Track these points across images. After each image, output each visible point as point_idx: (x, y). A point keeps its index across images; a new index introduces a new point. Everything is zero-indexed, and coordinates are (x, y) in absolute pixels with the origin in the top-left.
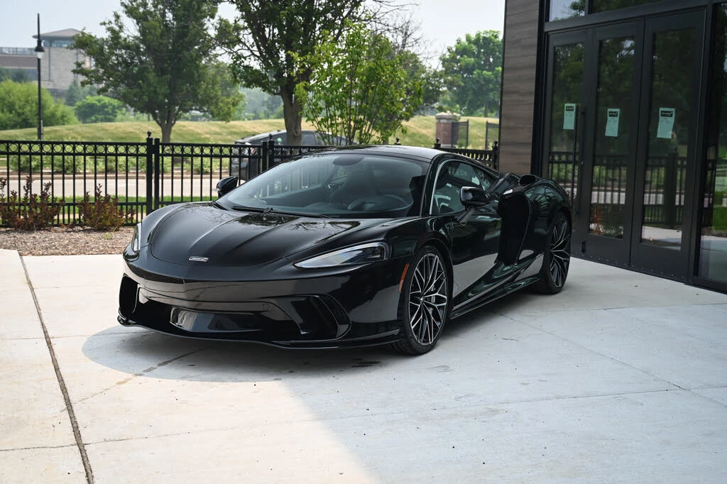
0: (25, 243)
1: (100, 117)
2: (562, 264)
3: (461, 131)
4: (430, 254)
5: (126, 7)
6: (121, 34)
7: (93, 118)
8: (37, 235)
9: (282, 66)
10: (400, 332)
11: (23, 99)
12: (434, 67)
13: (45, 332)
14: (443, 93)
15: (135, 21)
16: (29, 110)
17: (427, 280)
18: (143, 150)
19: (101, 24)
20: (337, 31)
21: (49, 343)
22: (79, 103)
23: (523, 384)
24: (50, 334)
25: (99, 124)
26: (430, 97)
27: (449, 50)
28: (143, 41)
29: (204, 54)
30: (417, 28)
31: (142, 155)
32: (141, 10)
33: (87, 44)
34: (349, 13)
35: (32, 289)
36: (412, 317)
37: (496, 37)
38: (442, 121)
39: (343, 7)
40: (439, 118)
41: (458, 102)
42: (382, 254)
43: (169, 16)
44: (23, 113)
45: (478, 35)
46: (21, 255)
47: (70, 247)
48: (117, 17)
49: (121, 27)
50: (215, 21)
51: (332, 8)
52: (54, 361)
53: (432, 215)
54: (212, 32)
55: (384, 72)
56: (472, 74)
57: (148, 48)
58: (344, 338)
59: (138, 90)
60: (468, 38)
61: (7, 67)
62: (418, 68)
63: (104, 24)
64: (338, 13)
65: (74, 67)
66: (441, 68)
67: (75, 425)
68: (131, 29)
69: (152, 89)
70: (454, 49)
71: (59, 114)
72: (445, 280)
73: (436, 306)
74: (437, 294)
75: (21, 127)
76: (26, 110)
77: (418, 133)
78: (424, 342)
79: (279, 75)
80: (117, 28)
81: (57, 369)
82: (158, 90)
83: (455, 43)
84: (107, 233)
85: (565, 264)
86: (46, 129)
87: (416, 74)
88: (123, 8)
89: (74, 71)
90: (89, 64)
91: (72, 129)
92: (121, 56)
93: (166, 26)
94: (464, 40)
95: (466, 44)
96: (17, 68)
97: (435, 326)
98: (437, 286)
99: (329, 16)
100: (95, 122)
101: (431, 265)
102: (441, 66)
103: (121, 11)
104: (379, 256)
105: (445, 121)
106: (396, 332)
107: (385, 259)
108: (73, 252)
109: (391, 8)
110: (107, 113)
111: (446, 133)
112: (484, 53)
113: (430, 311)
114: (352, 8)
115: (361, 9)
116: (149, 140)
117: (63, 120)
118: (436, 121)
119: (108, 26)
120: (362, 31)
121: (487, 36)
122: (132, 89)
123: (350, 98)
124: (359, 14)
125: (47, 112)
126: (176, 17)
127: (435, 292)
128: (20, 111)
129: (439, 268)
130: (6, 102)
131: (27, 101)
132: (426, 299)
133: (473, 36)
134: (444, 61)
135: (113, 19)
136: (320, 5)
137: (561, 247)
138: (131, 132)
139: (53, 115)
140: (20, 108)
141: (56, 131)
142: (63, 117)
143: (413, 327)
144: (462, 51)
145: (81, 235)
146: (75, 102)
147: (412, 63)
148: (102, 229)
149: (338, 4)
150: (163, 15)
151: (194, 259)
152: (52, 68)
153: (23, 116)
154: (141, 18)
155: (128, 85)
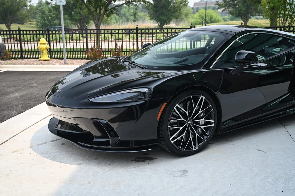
42: (145, 96)
65: (216, 3)
69: (240, 9)
73: (202, 127)
74: (203, 119)
82: (242, 9)
104: (143, 97)
107: (146, 99)
130: (201, 16)
139: (215, 20)
143: (173, 142)
151: (57, 91)
155: (233, 8)
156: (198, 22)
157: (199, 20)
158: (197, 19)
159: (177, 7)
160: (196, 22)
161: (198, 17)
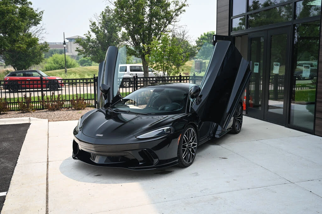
0: (51, 116)
1: (87, 64)
2: (240, 123)
3: (203, 65)
4: (190, 128)
5: (92, 29)
6: (91, 38)
7: (85, 64)
8: (56, 112)
9: (141, 48)
10: (179, 160)
11: (61, 59)
12: (193, 45)
13: (48, 159)
14: (197, 53)
15: (95, 34)
16: (63, 63)
17: (188, 139)
18: (92, 81)
19: (84, 35)
20: (159, 36)
21: (48, 165)
22: (80, 60)
23: (227, 182)
24: (49, 160)
25: (85, 67)
26: (192, 55)
27: (198, 38)
28: (97, 40)
29: (117, 43)
30: (187, 32)
31: (92, 82)
32: (97, 30)
33: (79, 42)
34: (163, 29)
35: (48, 137)
36: (183, 153)
37: (214, 33)
38: (197, 62)
39: (161, 27)
40: (196, 61)
41: (202, 55)
42: (171, 131)
43: (106, 31)
44: (61, 64)
45: (208, 33)
46: (49, 121)
47: (66, 117)
48: (89, 32)
49: (90, 36)
50: (121, 32)
51: (157, 28)
52: (47, 174)
53: (190, 113)
54: (120, 36)
55: (175, 50)
56: (206, 46)
57: (99, 42)
58: (156, 165)
59: (96, 56)
60: (205, 34)
61: (57, 49)
62: (188, 45)
63: (85, 35)
64: (159, 30)
65: (76, 49)
66: (196, 45)
67: (47, 210)
68: (94, 36)
69: (101, 55)
70: (200, 38)
71: (72, 64)
72: (196, 137)
73: (193, 147)
74: (193, 143)
75: (61, 69)
76: (62, 63)
77: (189, 66)
78: (188, 162)
79: (140, 51)
80: (89, 36)
81: (47, 178)
83: (200, 36)
84: (80, 111)
85: (241, 122)
86: (68, 69)
87: (188, 47)
88: (91, 30)
89: (76, 51)
90: (81, 48)
91: (77, 69)
92: (91, 45)
93: (105, 35)
94: (203, 35)
95: (204, 36)
96: (60, 49)
97: (192, 155)
98: (193, 140)
99: (157, 31)
100: (85, 66)
101: (190, 132)
102: (196, 43)
103: (90, 30)
104: (169, 132)
105: (198, 62)
106: (177, 160)
107: (172, 133)
108: (67, 119)
109: (177, 27)
110: (89, 62)
111: (198, 66)
112: (210, 39)
113: (190, 150)
114: (164, 28)
115: (167, 28)
116: (94, 77)
117: (73, 66)
118: (195, 62)
119: (86, 35)
120: (167, 36)
121: (211, 33)
122: (95, 56)
123: (164, 59)
124: (167, 29)
125: (69, 64)
126: (108, 32)
127: (192, 142)
128: (60, 63)
129: (194, 133)
130: (56, 61)
131: (62, 60)
132: (189, 145)
133: (206, 34)
134: (197, 42)
135: (88, 33)
136: (153, 27)
137: (239, 116)
138: (95, 69)
139: (71, 64)
140: (60, 62)
141: (71, 70)
142: (74, 65)
143: (183, 158)
144: (203, 38)
145: (71, 112)
146: (79, 59)
147: (186, 44)
148: (79, 109)
149: (160, 27)
150: (104, 31)
151: (98, 135)
152: (72, 48)
153: (61, 65)
154: (97, 33)
155: (93, 54)
156: (53, 66)
157: (54, 65)
158: (51, 63)
159: (37, 52)
160: (50, 67)
161: (52, 62)
